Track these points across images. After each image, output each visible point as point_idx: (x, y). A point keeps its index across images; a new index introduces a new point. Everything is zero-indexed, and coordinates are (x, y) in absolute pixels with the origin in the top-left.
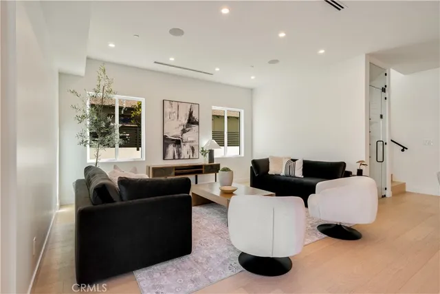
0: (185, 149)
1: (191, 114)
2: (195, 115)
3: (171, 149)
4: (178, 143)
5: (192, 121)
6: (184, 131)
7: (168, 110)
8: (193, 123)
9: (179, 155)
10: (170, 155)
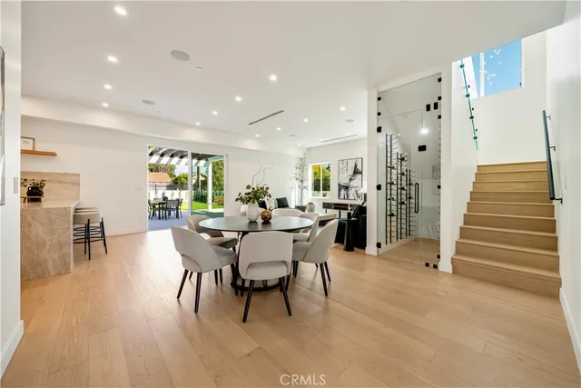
0: (352, 192)
1: (356, 166)
2: (359, 167)
3: (343, 192)
4: (347, 188)
5: (356, 172)
6: (351, 180)
7: (341, 166)
8: (357, 173)
9: (348, 196)
10: (342, 197)
